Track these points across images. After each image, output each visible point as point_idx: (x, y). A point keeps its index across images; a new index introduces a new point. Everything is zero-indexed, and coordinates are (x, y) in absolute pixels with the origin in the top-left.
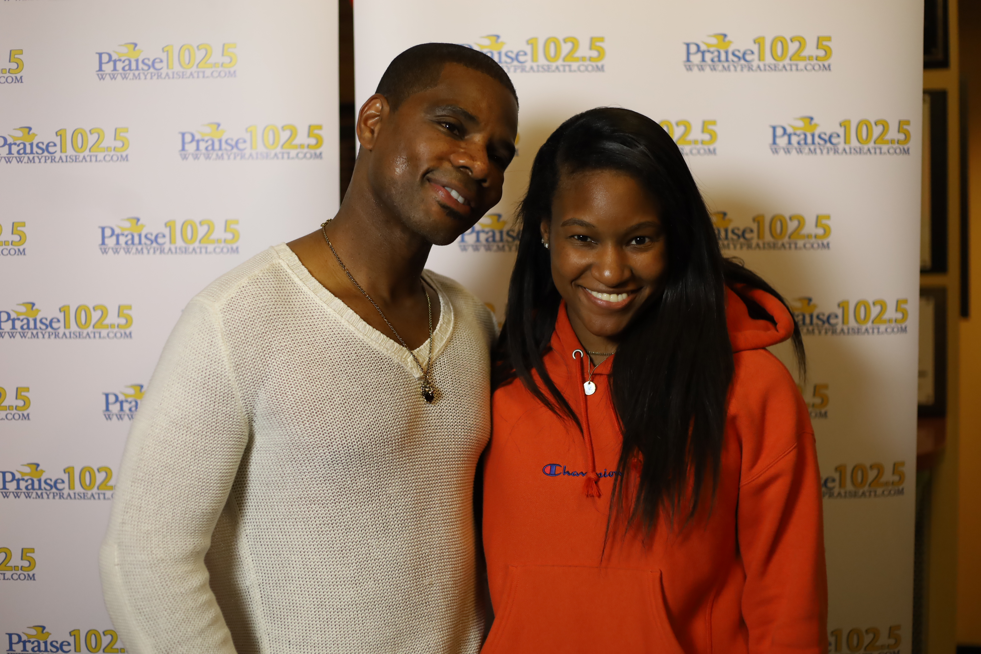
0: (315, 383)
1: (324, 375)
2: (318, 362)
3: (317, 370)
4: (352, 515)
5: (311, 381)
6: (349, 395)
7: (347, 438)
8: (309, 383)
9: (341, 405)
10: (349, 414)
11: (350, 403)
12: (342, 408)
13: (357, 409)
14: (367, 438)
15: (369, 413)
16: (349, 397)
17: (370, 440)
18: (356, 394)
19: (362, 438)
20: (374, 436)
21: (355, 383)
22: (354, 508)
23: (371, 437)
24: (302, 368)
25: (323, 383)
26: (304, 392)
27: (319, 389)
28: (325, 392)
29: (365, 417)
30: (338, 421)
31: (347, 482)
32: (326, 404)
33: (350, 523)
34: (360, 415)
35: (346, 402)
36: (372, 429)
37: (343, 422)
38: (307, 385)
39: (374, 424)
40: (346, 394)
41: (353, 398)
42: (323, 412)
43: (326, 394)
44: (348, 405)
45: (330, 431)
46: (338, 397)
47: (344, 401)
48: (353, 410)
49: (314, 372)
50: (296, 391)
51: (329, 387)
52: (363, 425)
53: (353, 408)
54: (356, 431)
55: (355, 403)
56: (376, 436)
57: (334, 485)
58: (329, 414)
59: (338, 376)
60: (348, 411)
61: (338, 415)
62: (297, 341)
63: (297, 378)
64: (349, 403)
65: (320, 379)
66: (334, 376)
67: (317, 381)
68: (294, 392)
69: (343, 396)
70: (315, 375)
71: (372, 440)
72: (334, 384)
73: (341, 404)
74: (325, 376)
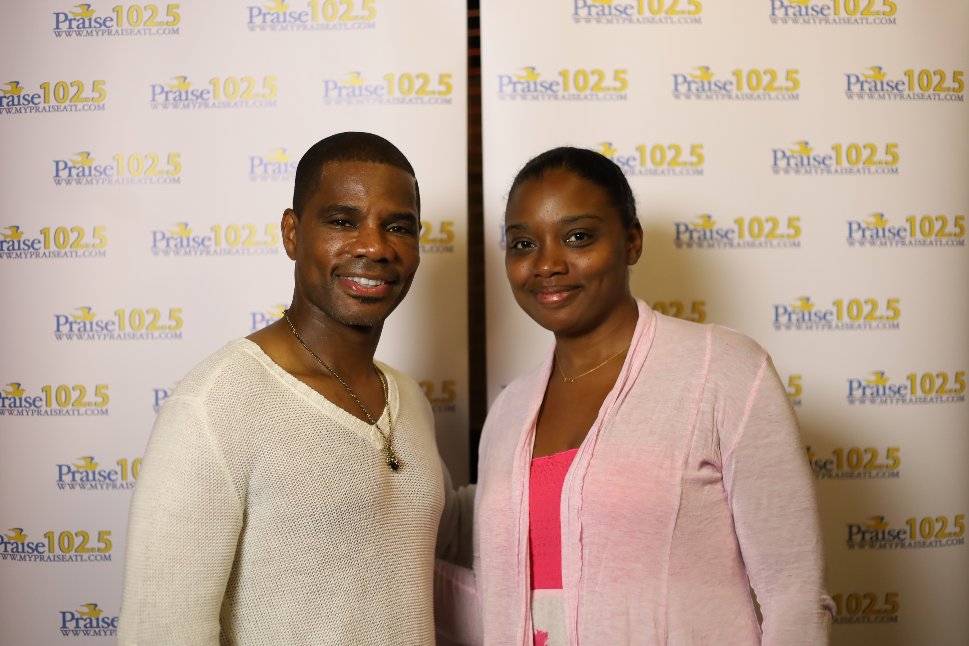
4: (336, 581)
7: (327, 507)
9: (320, 477)
13: (335, 479)
14: (345, 506)
15: (344, 483)
22: (338, 574)
25: (302, 457)
27: (299, 463)
28: (305, 466)
29: (342, 487)
30: (318, 492)
31: (330, 549)
32: (306, 477)
33: (334, 588)
34: (337, 485)
39: (350, 492)
43: (306, 467)
46: (317, 469)
48: (331, 480)
51: (308, 460)
52: (340, 494)
53: (330, 478)
56: (352, 503)
57: (318, 554)
60: (327, 481)
61: (318, 486)
65: (299, 453)
67: (296, 456)
73: (320, 475)
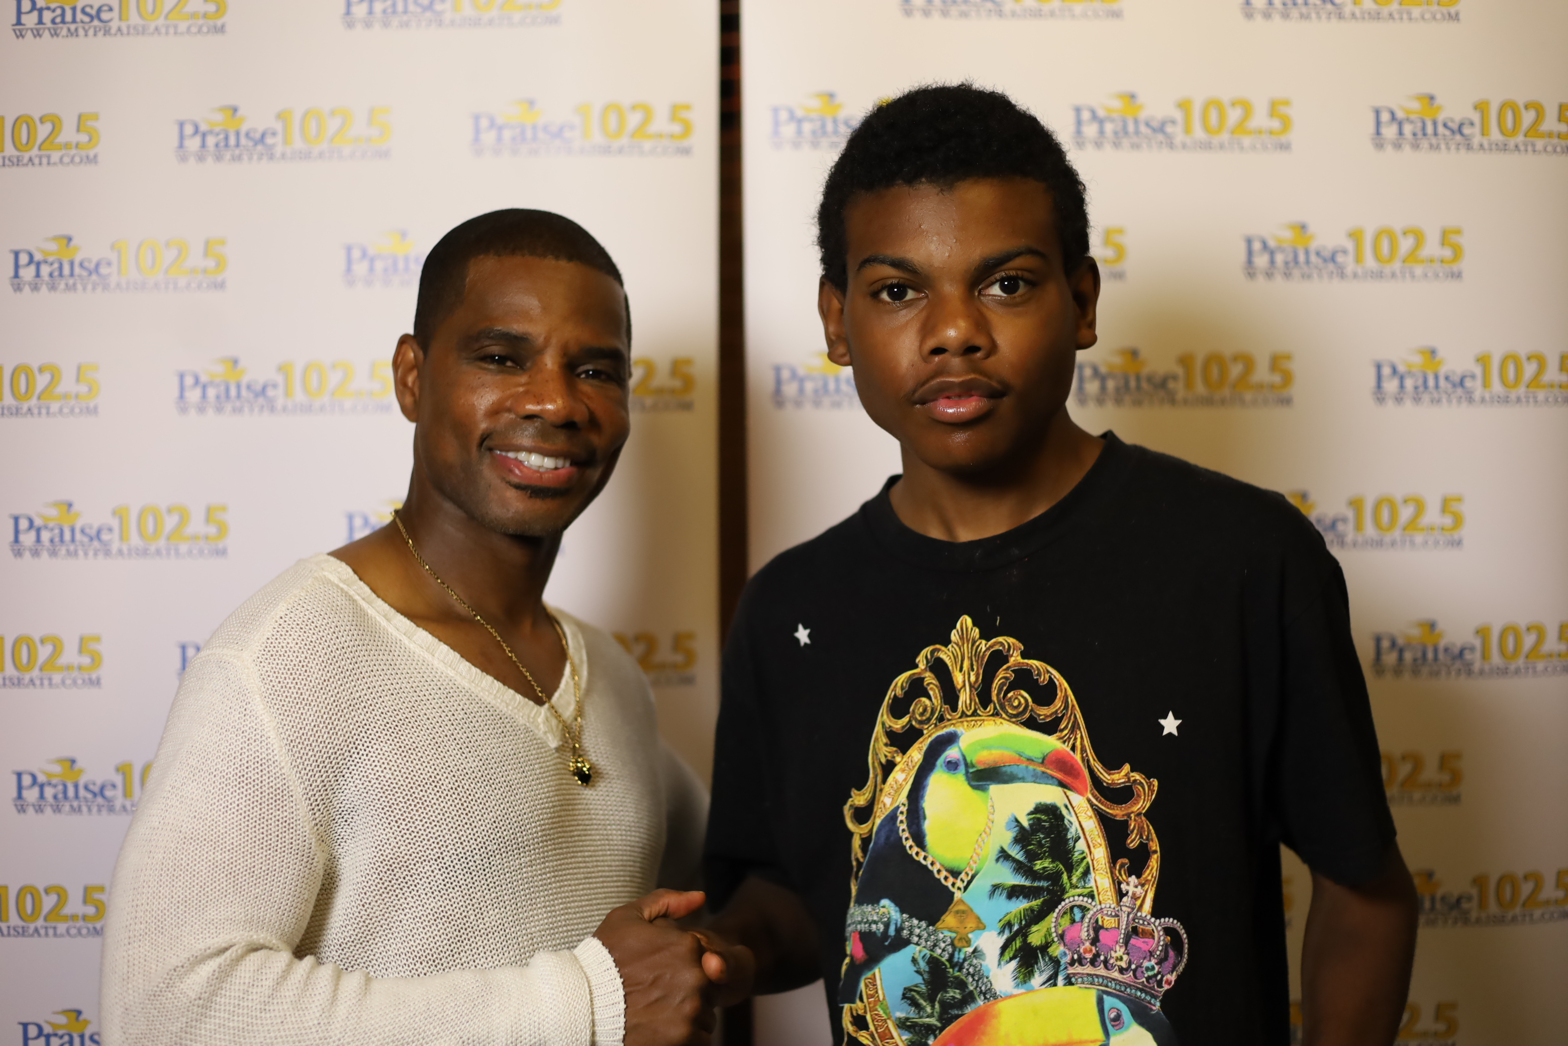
0: (410, 757)
1: (421, 744)
2: (410, 722)
3: (411, 735)
5: (403, 754)
6: (463, 774)
8: (400, 758)
9: (452, 791)
10: (465, 805)
11: (466, 787)
12: (454, 796)
13: (477, 796)
14: (493, 842)
15: (494, 803)
16: (463, 777)
17: (499, 845)
18: (473, 772)
19: (487, 843)
20: (504, 838)
21: (470, 754)
23: (500, 840)
24: (388, 733)
26: (395, 773)
29: (489, 809)
34: (481, 806)
35: (459, 786)
36: (500, 828)
37: (457, 818)
38: (398, 761)
39: (503, 819)
40: (459, 773)
41: (470, 778)
42: (426, 804)
44: (463, 791)
45: (437, 834)
47: (457, 784)
48: (470, 798)
49: (406, 739)
50: (382, 772)
52: (486, 821)
53: (470, 795)
54: (477, 832)
55: (472, 786)
56: (506, 838)
58: (435, 807)
59: (443, 744)
60: (463, 800)
61: (448, 808)
62: (375, 690)
63: (381, 750)
64: (463, 787)
66: (437, 745)
68: (380, 773)
69: (454, 776)
70: (409, 743)
71: (501, 845)
72: (439, 757)
73: (452, 788)
74: (423, 746)
